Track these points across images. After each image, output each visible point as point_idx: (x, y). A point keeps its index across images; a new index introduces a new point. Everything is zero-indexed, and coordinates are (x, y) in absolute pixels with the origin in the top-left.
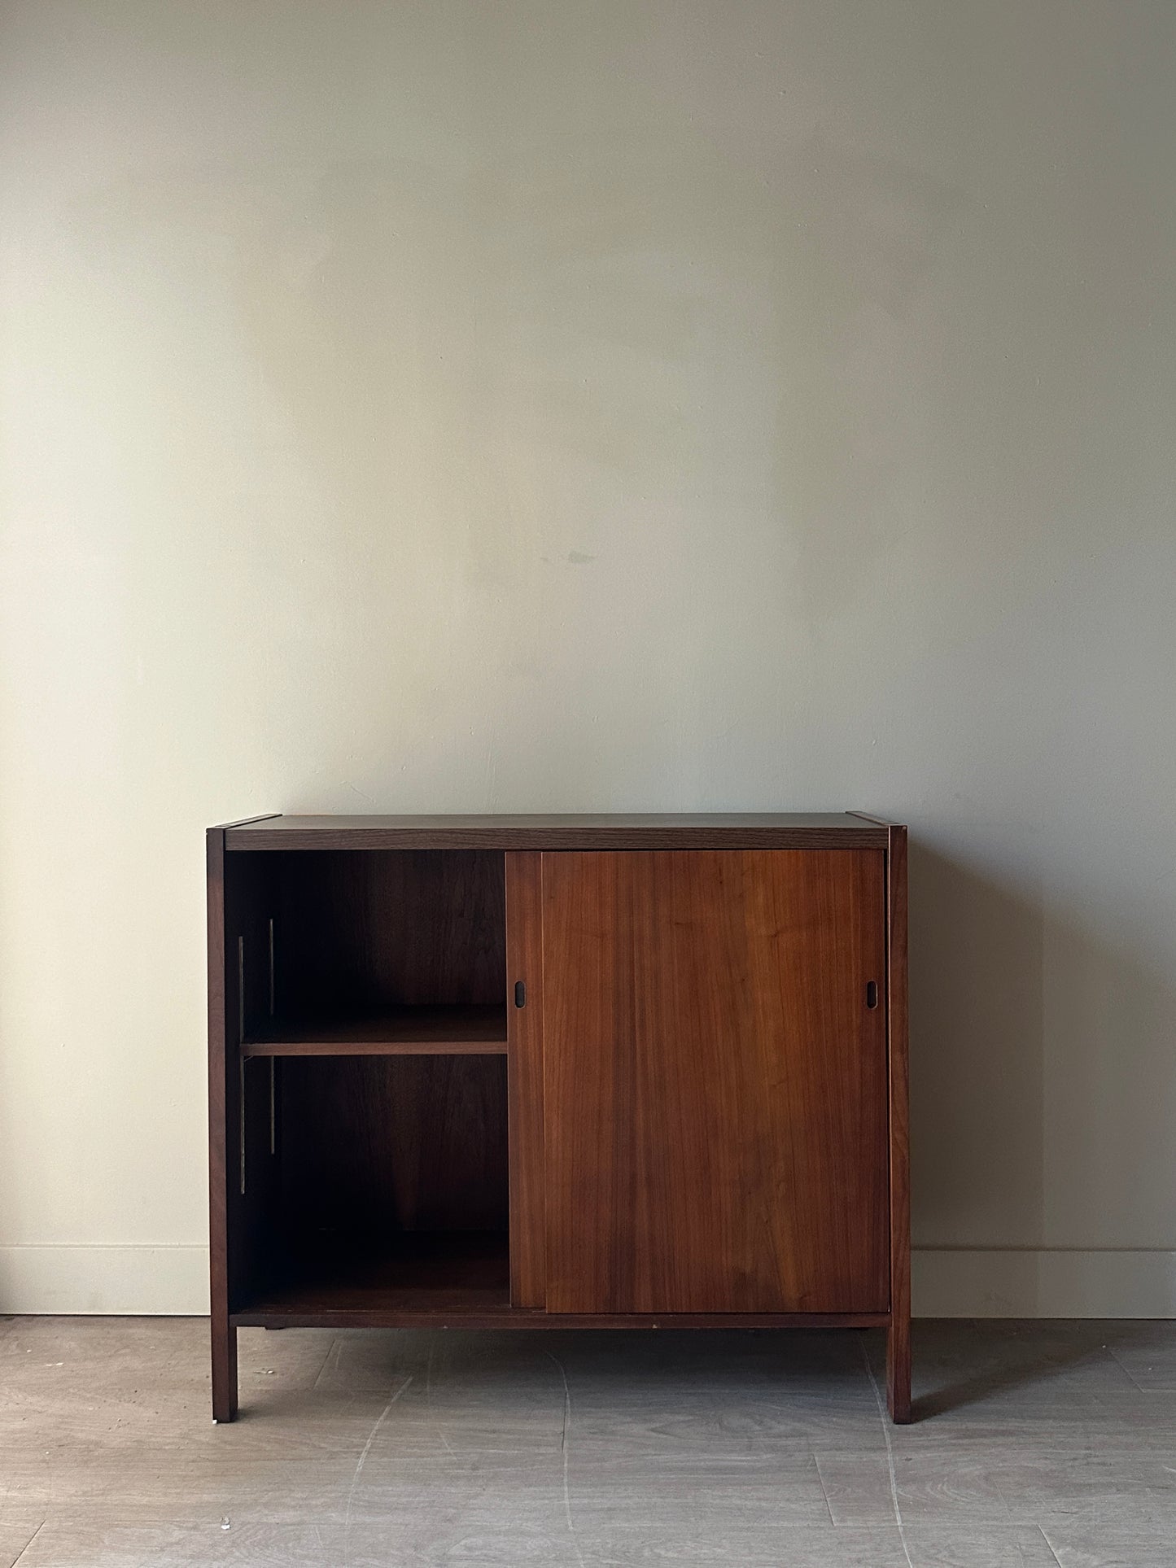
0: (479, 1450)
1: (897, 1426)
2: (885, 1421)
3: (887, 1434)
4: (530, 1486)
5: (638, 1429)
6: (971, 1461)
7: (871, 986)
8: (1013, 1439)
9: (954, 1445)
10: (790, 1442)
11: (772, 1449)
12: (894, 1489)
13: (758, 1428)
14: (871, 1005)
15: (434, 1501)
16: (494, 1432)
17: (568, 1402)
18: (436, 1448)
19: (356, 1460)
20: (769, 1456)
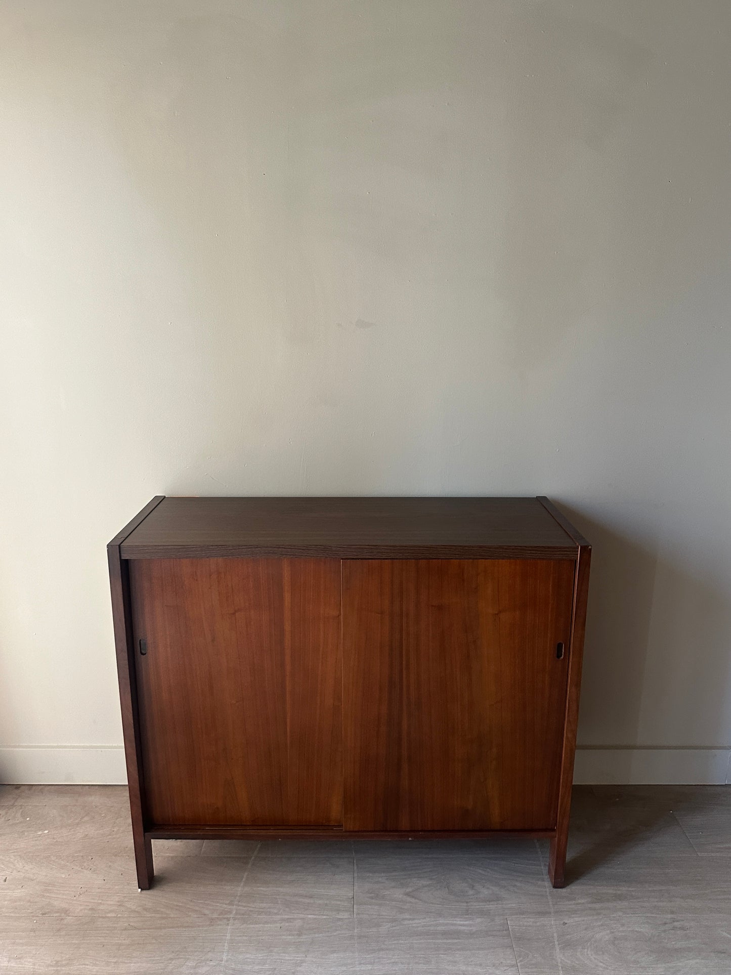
0: (302, 916)
1: (555, 890)
2: (547, 884)
3: (549, 898)
4: (334, 952)
5: (398, 893)
6: (602, 925)
7: (559, 646)
8: (625, 903)
9: (590, 909)
10: (492, 906)
11: (482, 913)
12: (559, 956)
13: (471, 892)
14: (559, 656)
15: (275, 969)
16: (311, 897)
17: (355, 868)
18: (276, 914)
19: (227, 927)
20: (479, 920)
